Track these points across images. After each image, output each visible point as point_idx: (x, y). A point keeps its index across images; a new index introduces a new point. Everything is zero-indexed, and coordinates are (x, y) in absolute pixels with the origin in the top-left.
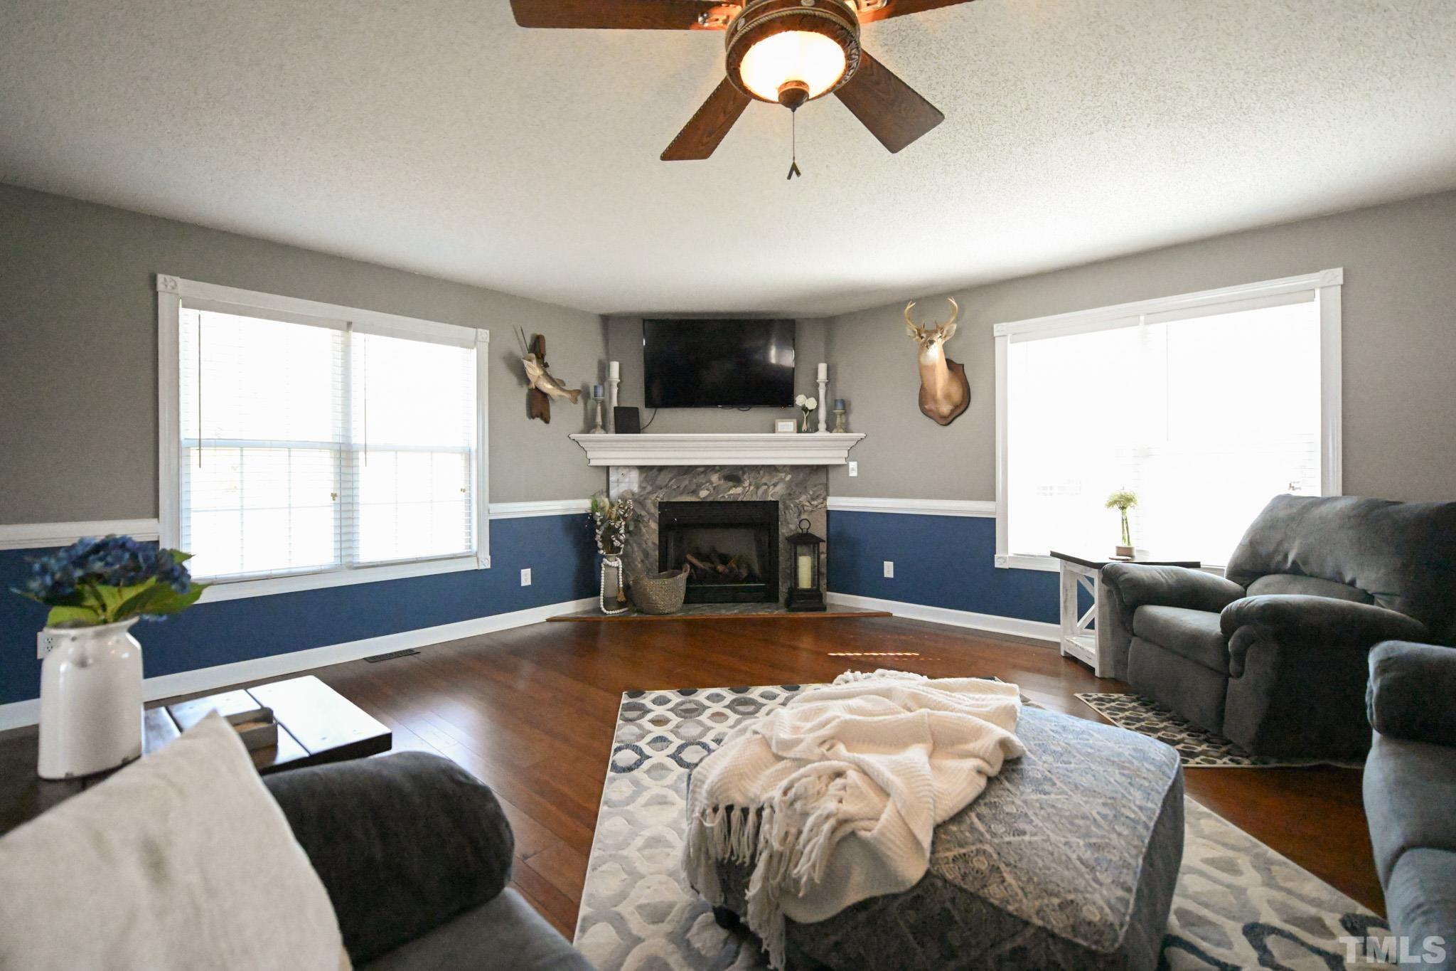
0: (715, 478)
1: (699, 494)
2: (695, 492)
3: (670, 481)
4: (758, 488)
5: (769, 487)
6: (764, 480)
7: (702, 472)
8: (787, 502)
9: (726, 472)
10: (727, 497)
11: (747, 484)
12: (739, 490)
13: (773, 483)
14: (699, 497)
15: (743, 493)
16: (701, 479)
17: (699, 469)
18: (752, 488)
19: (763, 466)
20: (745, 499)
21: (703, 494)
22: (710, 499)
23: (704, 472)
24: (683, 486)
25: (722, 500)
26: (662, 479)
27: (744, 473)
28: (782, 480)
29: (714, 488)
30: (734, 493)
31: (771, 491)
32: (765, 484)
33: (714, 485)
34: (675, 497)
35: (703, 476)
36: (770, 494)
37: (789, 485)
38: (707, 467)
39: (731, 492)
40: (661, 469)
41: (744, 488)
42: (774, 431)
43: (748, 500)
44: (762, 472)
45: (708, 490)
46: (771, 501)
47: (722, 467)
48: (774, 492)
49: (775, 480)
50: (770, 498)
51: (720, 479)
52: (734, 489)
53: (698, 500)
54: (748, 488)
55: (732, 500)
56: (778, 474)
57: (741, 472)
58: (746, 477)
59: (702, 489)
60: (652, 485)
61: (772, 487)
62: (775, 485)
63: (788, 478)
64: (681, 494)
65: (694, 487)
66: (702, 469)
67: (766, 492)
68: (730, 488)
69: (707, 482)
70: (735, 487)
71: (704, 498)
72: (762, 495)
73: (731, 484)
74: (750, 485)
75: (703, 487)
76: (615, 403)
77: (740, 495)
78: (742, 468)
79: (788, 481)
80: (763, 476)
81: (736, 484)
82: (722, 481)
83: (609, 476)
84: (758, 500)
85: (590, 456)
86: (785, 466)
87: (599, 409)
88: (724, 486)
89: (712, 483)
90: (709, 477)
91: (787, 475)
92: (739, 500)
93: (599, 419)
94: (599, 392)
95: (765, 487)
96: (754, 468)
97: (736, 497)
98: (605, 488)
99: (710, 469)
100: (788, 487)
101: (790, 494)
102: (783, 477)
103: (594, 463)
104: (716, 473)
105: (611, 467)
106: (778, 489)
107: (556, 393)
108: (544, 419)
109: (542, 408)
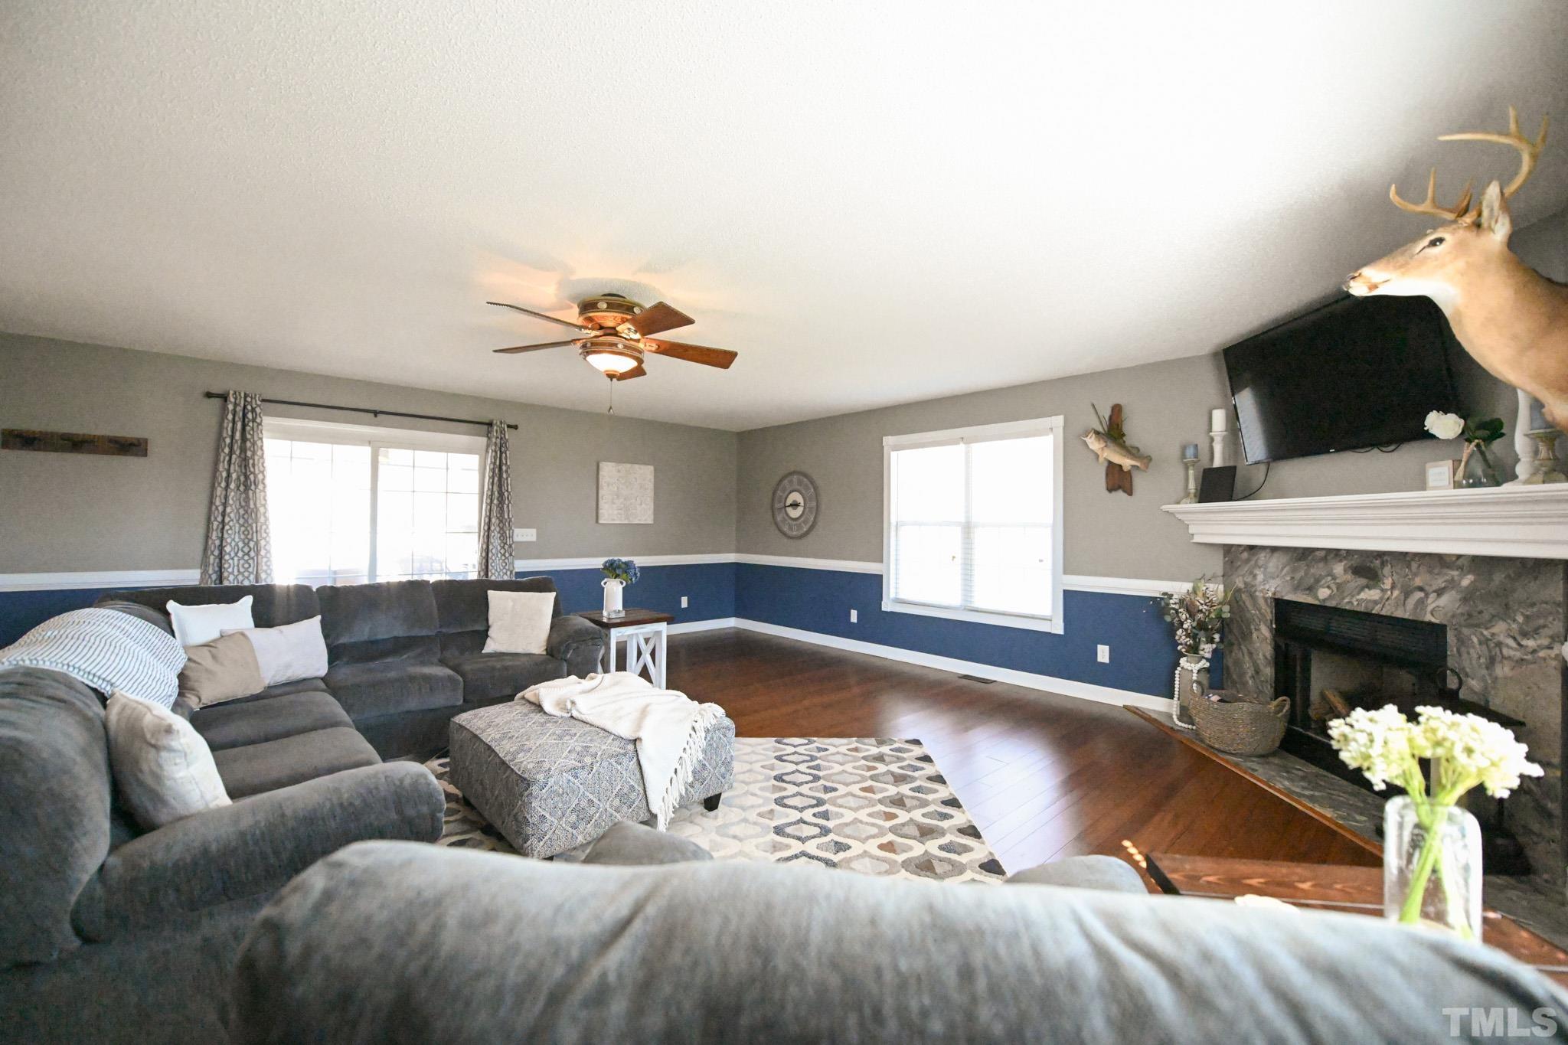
0: (1339, 569)
1: (1317, 592)
2: (1311, 589)
3: (1282, 569)
4: (1407, 593)
5: (1427, 595)
6: (1418, 582)
9: (1355, 561)
10: (1355, 603)
11: (1387, 583)
12: (1373, 594)
13: (1435, 587)
14: (1317, 598)
15: (1381, 598)
16: (1318, 570)
17: (1317, 553)
18: (1396, 593)
19: (1419, 556)
20: (1383, 613)
21: (1323, 593)
22: (1332, 604)
23: (1325, 559)
24: (1297, 579)
25: (1347, 608)
27: (1383, 564)
28: (1452, 584)
29: (1339, 586)
30: (1367, 598)
31: (1432, 602)
32: (1421, 589)
33: (1338, 581)
35: (1321, 565)
36: (1430, 608)
38: (1329, 551)
39: (1362, 596)
41: (1383, 591)
42: (1423, 487)
43: (1389, 614)
44: (1414, 565)
45: (1329, 587)
46: (1430, 622)
47: (1348, 552)
48: (1438, 608)
49: (1440, 582)
50: (1429, 617)
51: (1345, 573)
52: (1367, 590)
53: (1317, 602)
54: (1389, 592)
55: (1362, 609)
56: (1446, 572)
57: (1378, 562)
58: (1387, 570)
59: (1322, 587)
60: (1263, 574)
61: (1433, 596)
62: (1440, 592)
63: (1467, 581)
64: (1296, 590)
65: (1311, 582)
66: (1322, 555)
67: (1421, 603)
68: (1362, 589)
69: (1328, 575)
70: (1368, 587)
71: (1324, 600)
72: (1413, 610)
73: (1363, 581)
74: (1393, 587)
75: (1323, 582)
76: (1218, 463)
77: (1376, 602)
78: (1380, 555)
79: (1467, 587)
80: (1416, 575)
81: (1371, 583)
82: (1349, 576)
83: (1225, 557)
84: (1406, 616)
85: (1191, 531)
86: (1459, 557)
87: (1191, 472)
88: (1353, 585)
89: (1334, 578)
90: (1332, 569)
91: (1462, 576)
92: (1373, 612)
93: (1192, 486)
94: (1190, 452)
95: (1422, 594)
96: (1403, 558)
97: (1370, 605)
98: (1220, 572)
99: (1336, 554)
100: (1465, 600)
101: (1470, 615)
102: (1456, 578)
103: (1197, 539)
104: (1341, 561)
105: (1225, 545)
106: (1444, 600)
107: (1127, 463)
108: (1125, 491)
109: (1119, 480)
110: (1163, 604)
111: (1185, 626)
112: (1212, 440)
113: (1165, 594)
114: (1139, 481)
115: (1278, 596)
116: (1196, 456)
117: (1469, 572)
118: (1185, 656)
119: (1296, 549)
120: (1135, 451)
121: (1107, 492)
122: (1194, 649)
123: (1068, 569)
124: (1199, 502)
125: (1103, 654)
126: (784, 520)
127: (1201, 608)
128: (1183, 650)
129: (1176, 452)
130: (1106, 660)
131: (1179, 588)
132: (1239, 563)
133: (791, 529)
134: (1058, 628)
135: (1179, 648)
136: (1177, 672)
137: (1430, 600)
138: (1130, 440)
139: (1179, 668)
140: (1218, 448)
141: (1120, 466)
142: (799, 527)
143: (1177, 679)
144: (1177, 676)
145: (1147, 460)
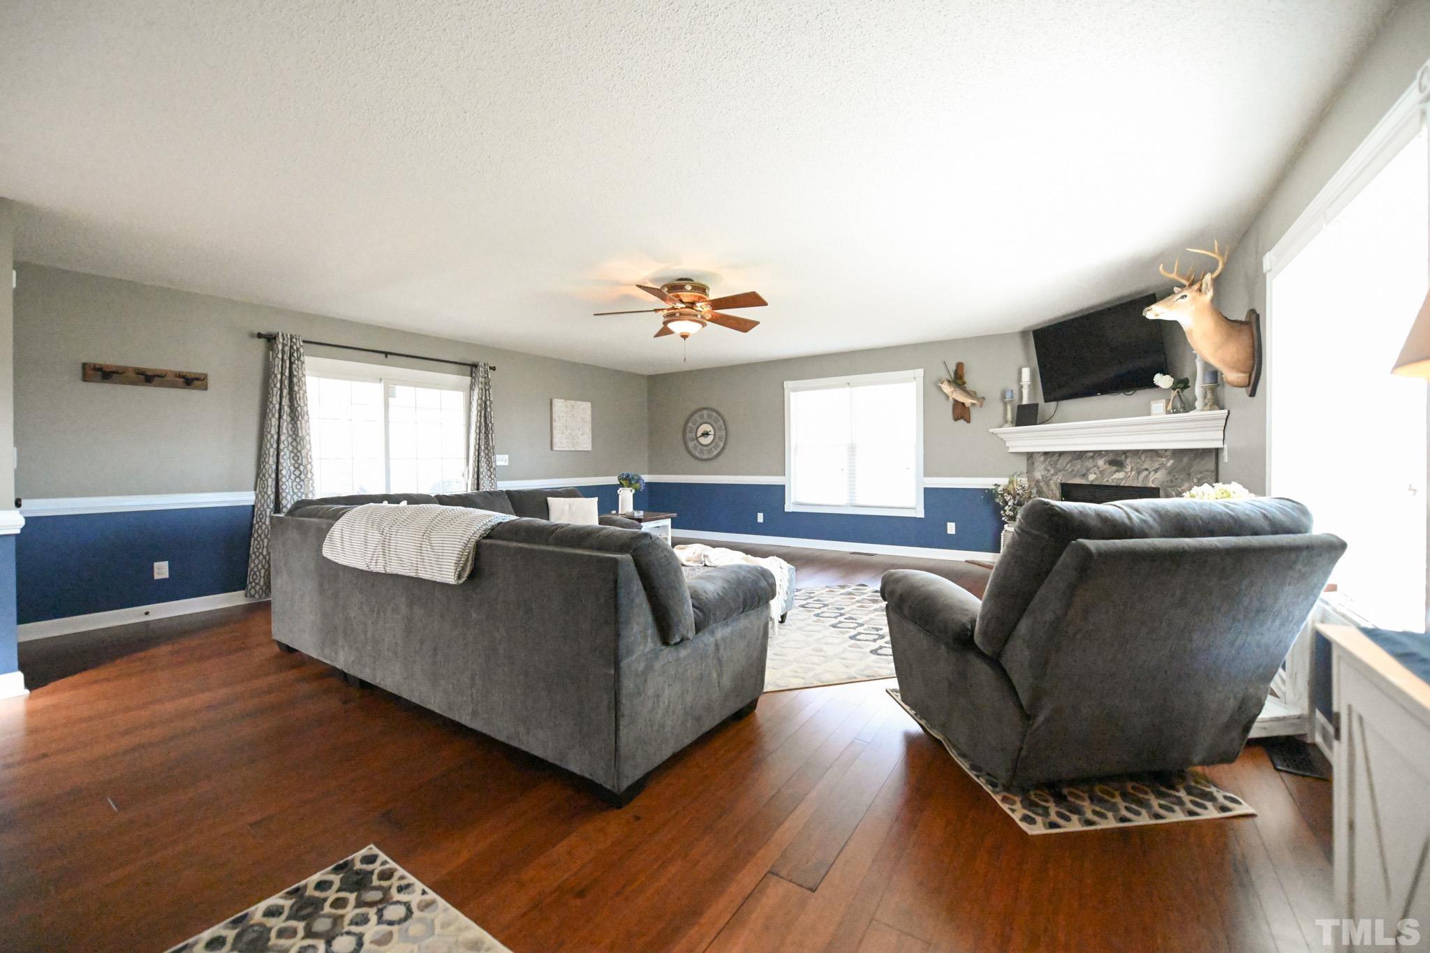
0: (1101, 462)
1: (1088, 477)
2: (1084, 476)
3: (1067, 465)
4: (1139, 473)
5: (1150, 473)
6: (1145, 466)
7: (1092, 457)
8: (1168, 489)
9: (1110, 457)
10: (1111, 482)
11: (1129, 469)
12: (1121, 475)
13: (1154, 468)
14: (1088, 480)
15: (1125, 478)
16: (1089, 464)
17: (1089, 455)
18: (1133, 473)
19: (1145, 451)
20: (1126, 485)
21: (1092, 477)
24: (1076, 470)
25: (1106, 484)
26: (1063, 462)
27: (1126, 457)
28: (1163, 465)
29: (1101, 472)
30: (1117, 478)
31: (1152, 477)
32: (1146, 469)
33: (1101, 469)
34: (1070, 479)
35: (1091, 460)
36: (1151, 480)
37: (1170, 472)
38: (1095, 452)
39: (1114, 477)
40: (1061, 454)
41: (1127, 473)
42: (1149, 414)
43: (1129, 485)
44: (1143, 457)
45: (1095, 473)
46: (1151, 487)
47: (1107, 452)
48: (1156, 480)
49: (1156, 465)
50: (1151, 485)
51: (1105, 463)
52: (1117, 473)
53: (1088, 483)
54: (1129, 474)
55: (1114, 484)
56: (1160, 459)
57: (1123, 457)
58: (1128, 461)
59: (1091, 473)
60: (1054, 468)
61: (1153, 473)
62: (1156, 471)
63: (1170, 464)
64: (1075, 476)
65: (1084, 471)
66: (1092, 454)
67: (1146, 477)
68: (1115, 472)
69: (1095, 466)
70: (1118, 471)
71: (1092, 481)
72: (1143, 481)
73: (1114, 468)
74: (1131, 470)
75: (1091, 471)
76: (1025, 402)
77: (1122, 479)
78: (1125, 452)
79: (1170, 467)
80: (1144, 462)
81: (1119, 469)
82: (1107, 466)
83: (1028, 460)
84: (1139, 486)
85: (1007, 445)
86: (1166, 450)
87: (1009, 408)
88: (1109, 471)
89: (1098, 468)
90: (1097, 463)
91: (1168, 460)
92: (1121, 485)
93: (1009, 416)
94: (1008, 395)
95: (1146, 473)
96: (1136, 453)
97: (1119, 482)
98: (1025, 470)
99: (1098, 454)
100: (1169, 473)
101: (1172, 481)
102: (1165, 463)
103: (1011, 450)
104: (1102, 458)
105: (1028, 453)
106: (1159, 475)
107: (968, 401)
108: (966, 420)
109: (961, 412)
110: (994, 491)
111: (1009, 504)
112: (1021, 387)
113: (996, 485)
114: (974, 414)
115: (1063, 482)
116: (1012, 397)
117: (1171, 459)
118: (1007, 523)
119: (1075, 452)
120: (974, 395)
121: (953, 421)
122: (1013, 518)
123: (926, 474)
124: (1016, 426)
125: (951, 528)
126: (695, 447)
127: (1018, 492)
128: (1006, 520)
129: (998, 395)
130: (954, 532)
131: (1003, 481)
132: (1038, 464)
133: (702, 452)
134: (920, 514)
135: (1003, 519)
136: (1002, 534)
137: (1151, 475)
138: (970, 386)
139: (1003, 532)
140: (1025, 392)
141: (963, 404)
142: (710, 451)
143: (1002, 538)
144: (1002, 536)
145: (982, 399)
